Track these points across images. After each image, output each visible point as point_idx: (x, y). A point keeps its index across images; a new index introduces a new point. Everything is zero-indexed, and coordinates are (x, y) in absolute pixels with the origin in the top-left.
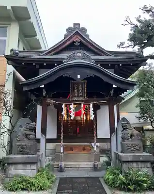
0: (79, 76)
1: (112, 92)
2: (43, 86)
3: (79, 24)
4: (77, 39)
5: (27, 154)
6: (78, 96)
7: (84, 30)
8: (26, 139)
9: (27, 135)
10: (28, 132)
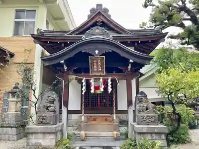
0: (97, 52)
1: (129, 67)
2: (63, 62)
3: (101, 5)
4: (99, 19)
5: (47, 124)
6: (97, 71)
7: (106, 10)
8: (46, 111)
9: (48, 107)
10: (48, 105)
